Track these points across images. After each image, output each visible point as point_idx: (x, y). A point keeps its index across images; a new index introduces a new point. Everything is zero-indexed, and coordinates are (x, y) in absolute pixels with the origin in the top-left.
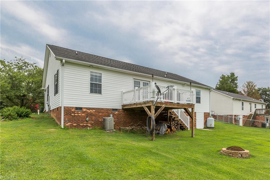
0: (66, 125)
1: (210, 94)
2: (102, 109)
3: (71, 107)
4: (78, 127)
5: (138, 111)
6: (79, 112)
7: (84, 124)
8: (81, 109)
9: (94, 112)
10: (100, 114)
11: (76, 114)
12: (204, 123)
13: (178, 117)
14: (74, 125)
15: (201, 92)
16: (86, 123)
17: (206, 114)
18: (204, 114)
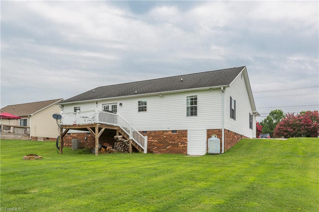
1: (222, 96)
2: (81, 133)
6: (69, 137)
8: (70, 134)
9: (76, 136)
13: (129, 137)
14: (67, 145)
17: (213, 131)
18: (207, 131)
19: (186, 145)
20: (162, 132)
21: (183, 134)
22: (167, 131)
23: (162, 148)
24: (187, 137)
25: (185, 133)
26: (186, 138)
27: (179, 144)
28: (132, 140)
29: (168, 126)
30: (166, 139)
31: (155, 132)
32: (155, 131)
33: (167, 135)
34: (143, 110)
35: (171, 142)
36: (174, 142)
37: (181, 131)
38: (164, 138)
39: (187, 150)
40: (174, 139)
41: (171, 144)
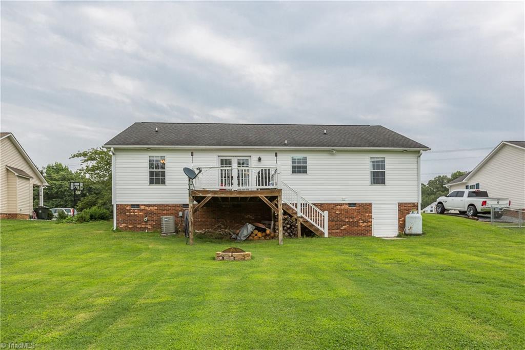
0: (121, 226)
1: (417, 161)
2: (167, 205)
3: (125, 205)
4: (134, 229)
5: (228, 206)
6: (136, 211)
7: (142, 226)
8: (138, 206)
9: (155, 209)
10: (163, 212)
11: (131, 212)
12: (398, 226)
13: (296, 213)
14: (129, 226)
15: (386, 160)
16: (145, 225)
17: (405, 205)
18: (399, 205)
19: (370, 224)
20: (332, 205)
21: (365, 209)
22: (341, 205)
23: (333, 228)
24: (371, 212)
25: (368, 207)
26: (370, 215)
27: (359, 223)
28: (302, 217)
29: (344, 197)
30: (340, 215)
31: (322, 206)
32: (321, 204)
33: (340, 210)
34: (299, 172)
35: (347, 220)
36: (352, 220)
37: (362, 204)
38: (336, 215)
39: (371, 230)
40: (352, 215)
41: (348, 223)
